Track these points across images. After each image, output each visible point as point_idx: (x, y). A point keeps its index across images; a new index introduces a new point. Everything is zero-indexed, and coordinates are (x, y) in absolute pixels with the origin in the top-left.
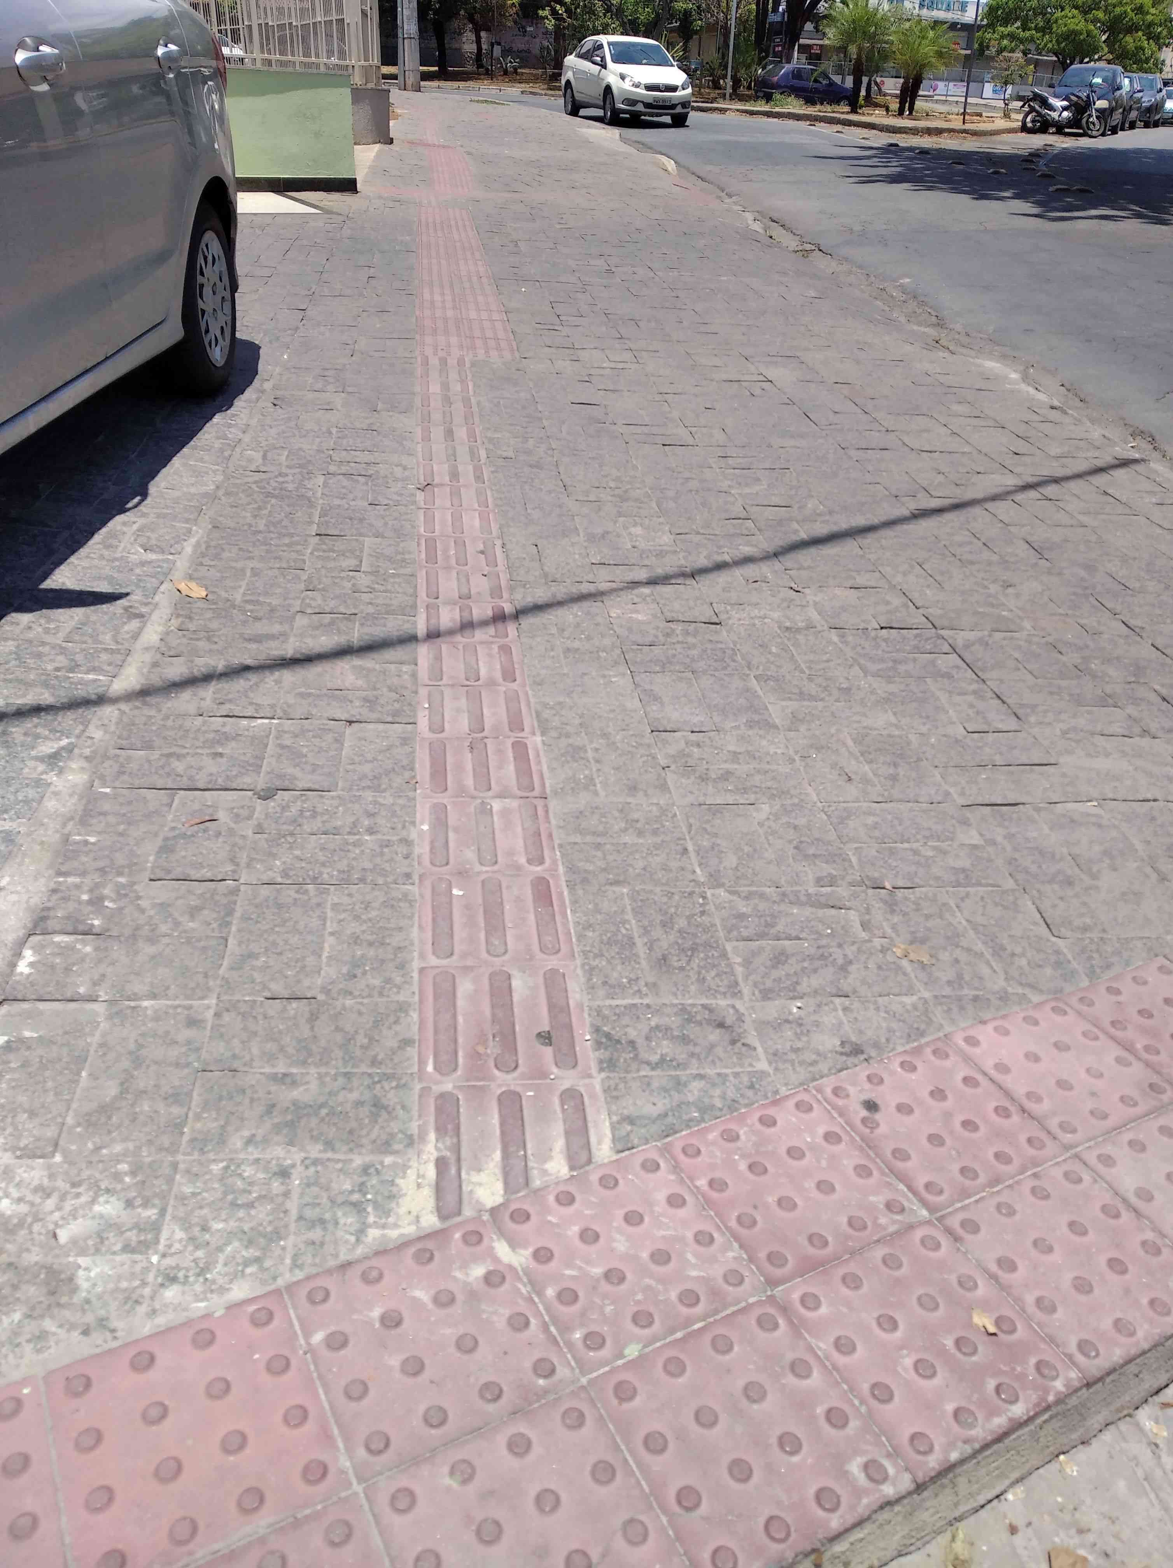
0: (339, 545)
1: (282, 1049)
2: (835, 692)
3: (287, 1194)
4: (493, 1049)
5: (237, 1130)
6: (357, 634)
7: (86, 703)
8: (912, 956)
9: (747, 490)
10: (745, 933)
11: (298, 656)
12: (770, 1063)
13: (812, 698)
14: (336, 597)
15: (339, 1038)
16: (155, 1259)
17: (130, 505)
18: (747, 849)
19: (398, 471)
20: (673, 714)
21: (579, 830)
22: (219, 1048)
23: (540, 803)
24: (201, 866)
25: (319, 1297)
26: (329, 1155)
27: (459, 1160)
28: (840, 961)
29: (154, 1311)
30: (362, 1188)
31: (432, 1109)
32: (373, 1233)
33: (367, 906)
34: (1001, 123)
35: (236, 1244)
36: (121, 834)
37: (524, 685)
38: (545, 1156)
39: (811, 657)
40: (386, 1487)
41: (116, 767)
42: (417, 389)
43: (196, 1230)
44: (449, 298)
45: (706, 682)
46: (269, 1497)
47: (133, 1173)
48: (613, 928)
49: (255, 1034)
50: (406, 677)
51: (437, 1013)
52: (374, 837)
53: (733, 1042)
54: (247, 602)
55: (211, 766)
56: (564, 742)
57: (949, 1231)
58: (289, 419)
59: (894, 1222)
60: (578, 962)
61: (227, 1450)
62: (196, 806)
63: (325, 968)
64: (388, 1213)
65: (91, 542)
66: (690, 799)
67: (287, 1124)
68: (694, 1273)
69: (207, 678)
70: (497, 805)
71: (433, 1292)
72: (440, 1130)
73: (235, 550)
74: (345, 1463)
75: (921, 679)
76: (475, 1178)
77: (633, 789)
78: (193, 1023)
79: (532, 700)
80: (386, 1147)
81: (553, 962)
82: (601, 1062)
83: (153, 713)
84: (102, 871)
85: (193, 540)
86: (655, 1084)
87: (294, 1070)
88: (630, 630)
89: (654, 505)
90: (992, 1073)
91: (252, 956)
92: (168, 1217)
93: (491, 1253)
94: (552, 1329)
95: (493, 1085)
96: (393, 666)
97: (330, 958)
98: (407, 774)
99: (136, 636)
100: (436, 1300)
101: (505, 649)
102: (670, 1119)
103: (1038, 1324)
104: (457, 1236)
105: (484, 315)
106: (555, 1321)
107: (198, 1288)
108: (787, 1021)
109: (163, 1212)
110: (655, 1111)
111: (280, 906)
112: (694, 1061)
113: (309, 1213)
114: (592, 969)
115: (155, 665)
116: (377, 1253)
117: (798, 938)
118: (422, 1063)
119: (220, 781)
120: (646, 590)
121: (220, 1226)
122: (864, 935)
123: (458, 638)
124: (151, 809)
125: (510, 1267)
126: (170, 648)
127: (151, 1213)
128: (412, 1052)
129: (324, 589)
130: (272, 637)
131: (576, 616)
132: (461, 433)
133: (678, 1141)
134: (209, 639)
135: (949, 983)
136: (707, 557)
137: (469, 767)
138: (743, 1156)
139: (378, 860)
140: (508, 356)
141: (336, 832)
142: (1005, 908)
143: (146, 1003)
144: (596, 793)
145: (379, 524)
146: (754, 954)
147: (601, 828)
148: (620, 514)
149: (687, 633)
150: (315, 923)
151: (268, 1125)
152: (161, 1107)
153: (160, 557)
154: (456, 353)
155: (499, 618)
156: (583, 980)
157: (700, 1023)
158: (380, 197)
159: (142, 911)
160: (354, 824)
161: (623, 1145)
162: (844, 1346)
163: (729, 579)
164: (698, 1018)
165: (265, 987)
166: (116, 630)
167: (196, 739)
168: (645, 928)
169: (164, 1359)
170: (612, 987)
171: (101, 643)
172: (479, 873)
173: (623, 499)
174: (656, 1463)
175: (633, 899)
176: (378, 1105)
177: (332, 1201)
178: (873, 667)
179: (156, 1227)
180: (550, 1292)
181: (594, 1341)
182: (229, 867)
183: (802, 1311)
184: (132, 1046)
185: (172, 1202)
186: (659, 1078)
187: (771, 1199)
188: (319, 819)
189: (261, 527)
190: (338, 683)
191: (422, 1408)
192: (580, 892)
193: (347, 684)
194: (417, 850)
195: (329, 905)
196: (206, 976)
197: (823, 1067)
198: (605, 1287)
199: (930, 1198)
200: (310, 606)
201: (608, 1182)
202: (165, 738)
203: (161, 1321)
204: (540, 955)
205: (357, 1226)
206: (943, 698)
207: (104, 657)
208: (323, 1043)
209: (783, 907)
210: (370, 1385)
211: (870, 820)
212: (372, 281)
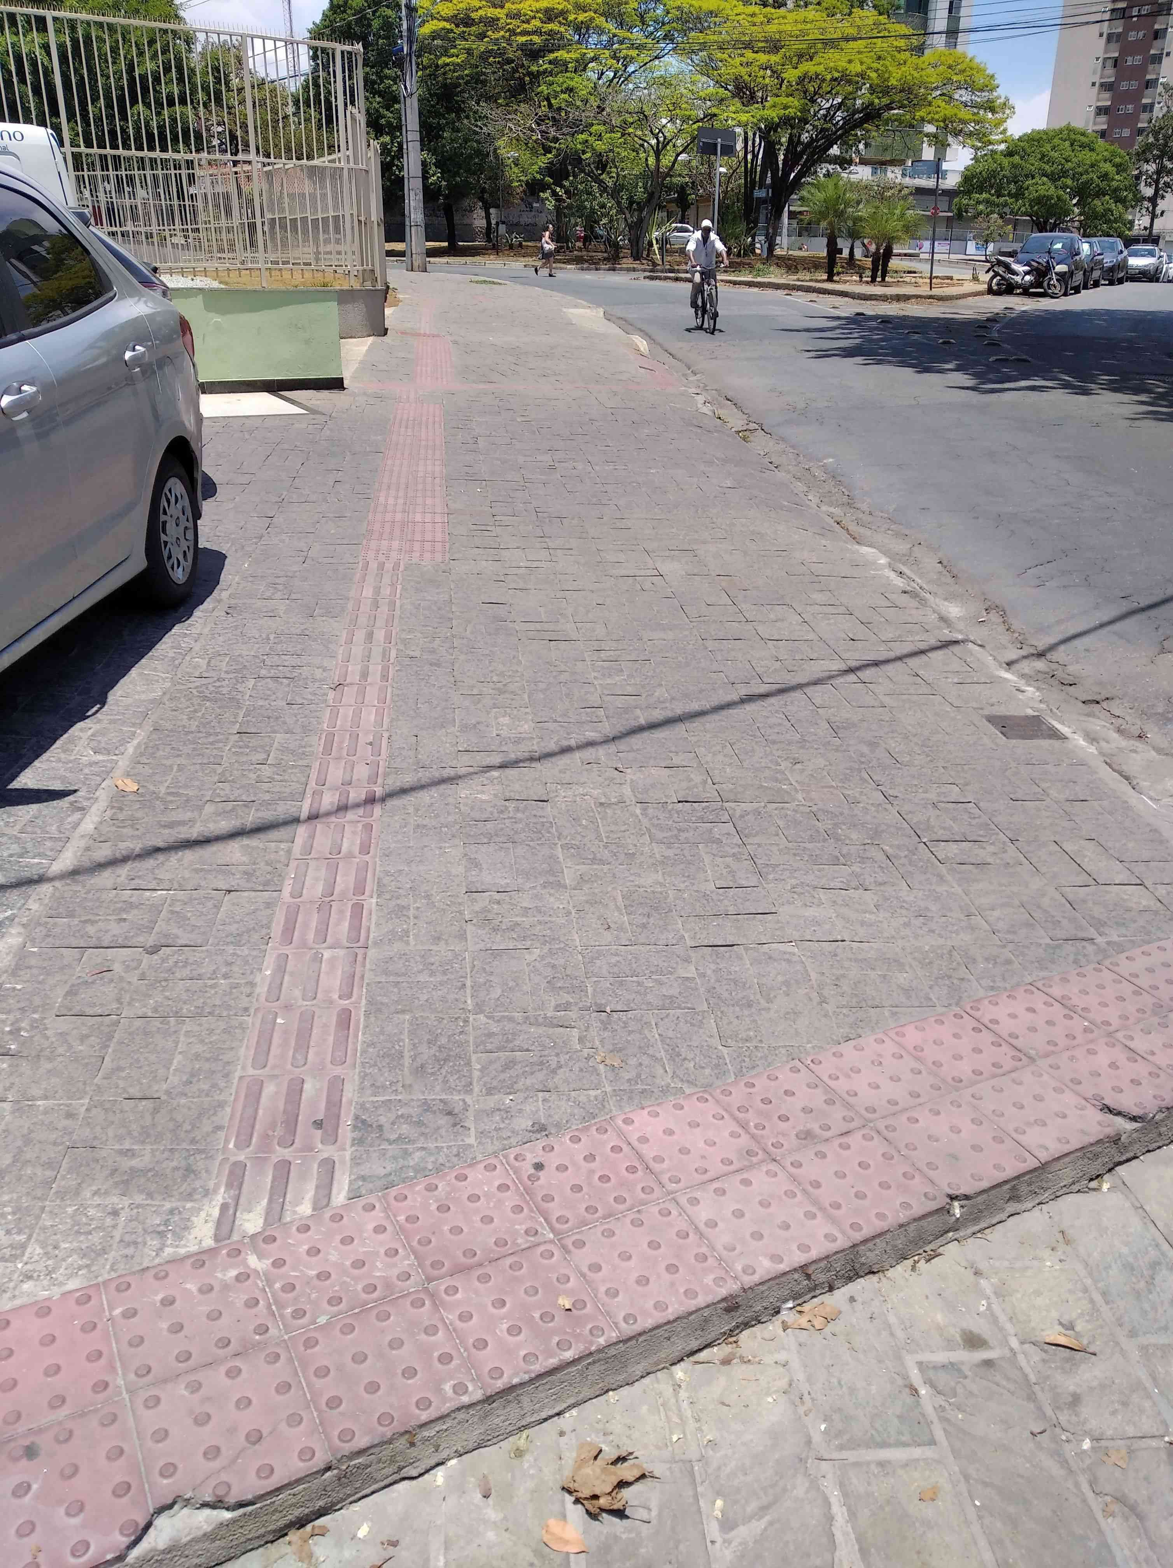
0: (254, 742)
1: (129, 1133)
2: (622, 857)
3: (114, 1227)
4: (279, 1131)
5: (90, 1185)
6: (251, 818)
7: (31, 882)
8: (608, 1062)
9: (609, 681)
10: (489, 1047)
11: (201, 838)
12: (476, 1139)
13: (602, 862)
14: (242, 787)
15: (171, 1125)
16: (20, 1266)
17: (89, 713)
18: (511, 984)
19: (318, 674)
20: (487, 878)
21: (386, 972)
22: (87, 1132)
23: (360, 952)
24: (95, 1005)
25: (123, 1287)
26: (148, 1202)
27: (237, 1204)
28: (553, 1066)
29: (14, 1296)
30: (166, 1223)
31: (227, 1172)
32: (168, 1251)
33: (211, 1031)
34: (970, 287)
35: (75, 1257)
36: (40, 983)
37: (374, 857)
38: (298, 1202)
39: (613, 828)
40: (143, 1395)
41: (44, 932)
42: (352, 594)
43: (50, 1248)
44: (401, 501)
45: (520, 850)
46: (68, 1400)
47: (14, 1213)
48: (390, 1045)
49: (113, 1123)
50: (282, 853)
51: (245, 1107)
52: (227, 981)
53: (455, 1125)
54: (169, 794)
55: (116, 929)
56: (393, 903)
57: (564, 1247)
58: (236, 627)
59: (527, 1241)
60: (357, 1070)
61: (47, 1374)
62: (99, 960)
63: (170, 1077)
64: (181, 1238)
65: (54, 747)
66: (482, 946)
67: (123, 1182)
68: (378, 1274)
69: (125, 859)
70: (327, 954)
71: (199, 1285)
72: (229, 1186)
73: (168, 749)
74: (120, 1382)
75: (696, 844)
76: (246, 1216)
77: (437, 939)
78: (70, 1115)
79: (378, 869)
80: (190, 1196)
81: (338, 1071)
82: (354, 1139)
83: (79, 888)
84: (22, 1010)
85: (135, 742)
86: (390, 1154)
87: (135, 1147)
88: (472, 809)
89: (526, 696)
90: (635, 1144)
91: (120, 1069)
92: (33, 1240)
93: (244, 1263)
94: (274, 1307)
95: (273, 1156)
96: (273, 844)
97: (175, 1070)
98: (264, 931)
99: (76, 825)
100: (201, 1291)
101: (369, 828)
102: (392, 1177)
103: (603, 1305)
104: (224, 1252)
105: (428, 518)
106: (276, 1302)
107: (45, 1283)
108: (499, 1110)
109: (30, 1237)
110: (382, 1172)
111: (146, 1034)
112: (422, 1138)
113: (127, 1238)
114: (366, 1075)
115: (88, 849)
116: (168, 1262)
117: (528, 1050)
118: (227, 1141)
119: (120, 940)
120: (495, 774)
121: (67, 1245)
122: (578, 1047)
123: (333, 819)
124: (66, 963)
125: (256, 1271)
126: (101, 835)
127: (22, 1238)
128: (222, 1134)
129: (233, 781)
130: (182, 823)
131: (432, 797)
132: (380, 635)
133: (393, 1192)
134: (132, 826)
135: (629, 1081)
136: (556, 743)
137: (314, 924)
138: (435, 1201)
139: (226, 998)
140: (439, 557)
141: (200, 977)
142: (692, 1025)
143: (39, 1103)
144: (408, 943)
145: (290, 721)
146: (491, 1062)
147: (403, 970)
148: (495, 706)
149: (517, 810)
150: (170, 1044)
151: (111, 1182)
152: (39, 1171)
153: (105, 758)
154: (394, 555)
155: (371, 800)
156: (357, 1083)
157: (435, 1112)
158: (365, 394)
159: (47, 1038)
160: (214, 972)
161: (355, 1195)
162: (466, 1317)
163: (568, 762)
164: (435, 1108)
165: (124, 1090)
166: (62, 821)
167: (108, 908)
168: (414, 1045)
169: (15, 1324)
170: (378, 1087)
171: (47, 832)
172: (300, 1007)
173: (501, 692)
174: (319, 1383)
175: (411, 1024)
176: (189, 1171)
177: (145, 1230)
178: (660, 835)
179: (23, 1246)
180: (277, 1286)
181: (299, 1314)
182: (115, 1005)
183: (444, 1296)
184: (25, 1131)
185: (37, 1231)
186: (393, 1149)
187: (446, 1228)
188: (189, 968)
189: (194, 728)
190: (227, 860)
191: (176, 1352)
192: (373, 1019)
193: (234, 861)
194: (258, 990)
195: (183, 1032)
196: (85, 1083)
197: (513, 1141)
198: (316, 1282)
199: (558, 1226)
200: (219, 796)
201: (338, 1218)
202: (85, 908)
203: (18, 1302)
204: (330, 1066)
205: (158, 1246)
206: (707, 859)
207: (48, 844)
208: (159, 1129)
209: (524, 1027)
210: (145, 1339)
211: (614, 960)
212: (337, 485)
